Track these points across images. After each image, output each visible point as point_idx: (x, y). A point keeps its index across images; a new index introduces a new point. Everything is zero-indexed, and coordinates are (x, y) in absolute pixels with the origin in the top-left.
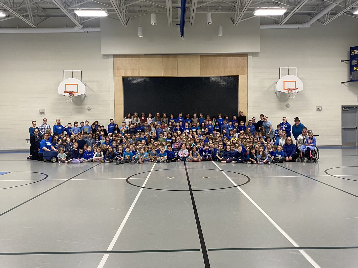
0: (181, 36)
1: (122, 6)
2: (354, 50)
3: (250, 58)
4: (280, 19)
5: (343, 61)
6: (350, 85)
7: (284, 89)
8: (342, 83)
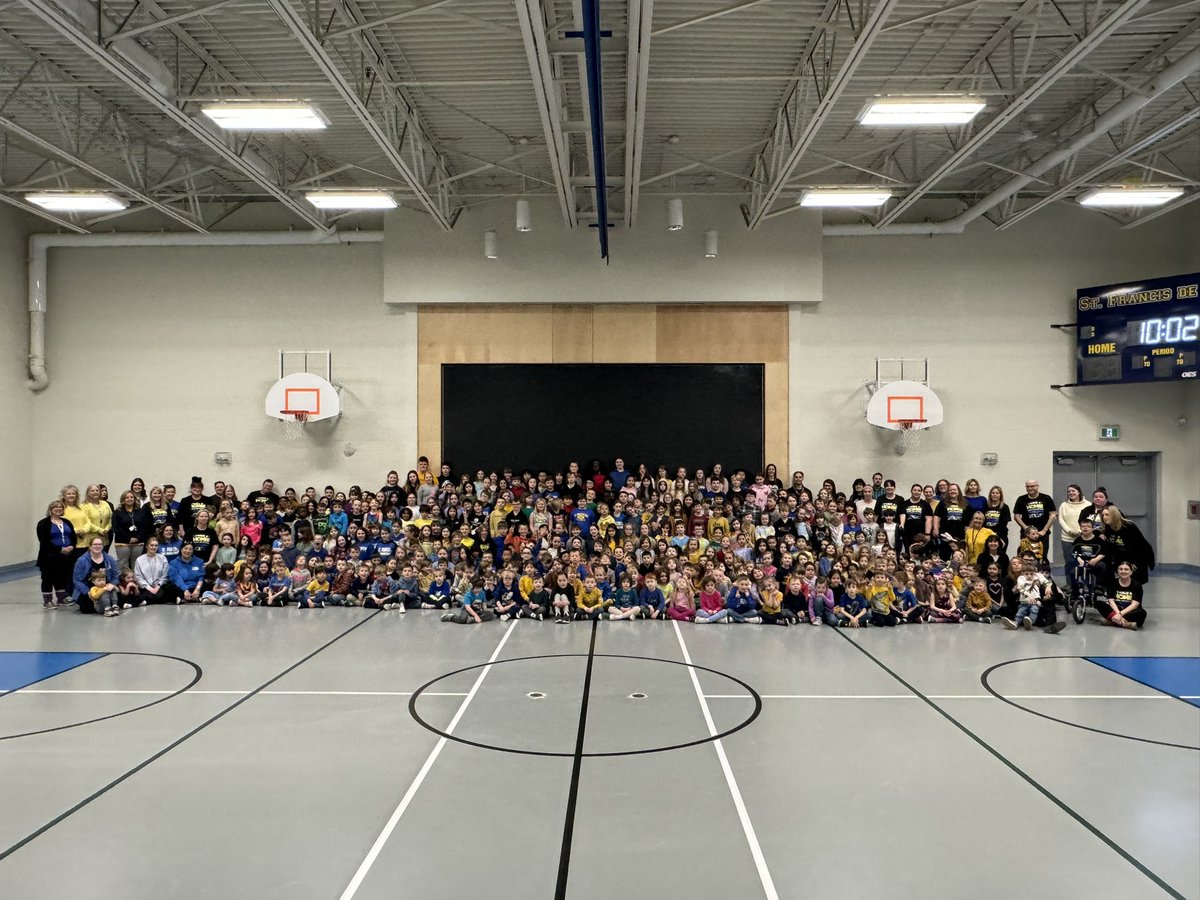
0: (603, 257)
1: (441, 179)
2: (1087, 299)
3: (794, 315)
4: (876, 212)
5: (1058, 326)
6: (1076, 393)
7: (889, 421)
8: (1053, 387)
